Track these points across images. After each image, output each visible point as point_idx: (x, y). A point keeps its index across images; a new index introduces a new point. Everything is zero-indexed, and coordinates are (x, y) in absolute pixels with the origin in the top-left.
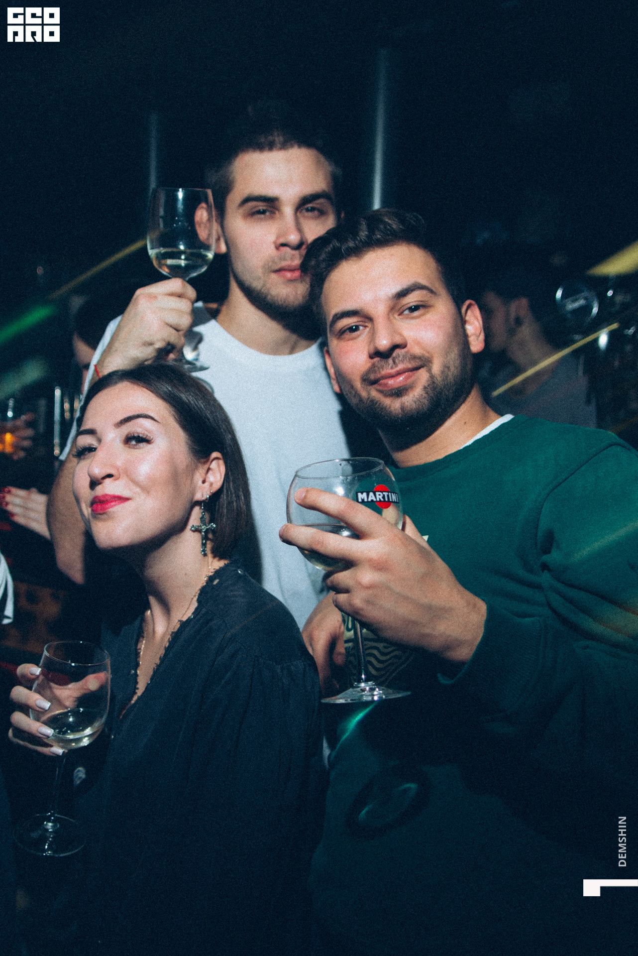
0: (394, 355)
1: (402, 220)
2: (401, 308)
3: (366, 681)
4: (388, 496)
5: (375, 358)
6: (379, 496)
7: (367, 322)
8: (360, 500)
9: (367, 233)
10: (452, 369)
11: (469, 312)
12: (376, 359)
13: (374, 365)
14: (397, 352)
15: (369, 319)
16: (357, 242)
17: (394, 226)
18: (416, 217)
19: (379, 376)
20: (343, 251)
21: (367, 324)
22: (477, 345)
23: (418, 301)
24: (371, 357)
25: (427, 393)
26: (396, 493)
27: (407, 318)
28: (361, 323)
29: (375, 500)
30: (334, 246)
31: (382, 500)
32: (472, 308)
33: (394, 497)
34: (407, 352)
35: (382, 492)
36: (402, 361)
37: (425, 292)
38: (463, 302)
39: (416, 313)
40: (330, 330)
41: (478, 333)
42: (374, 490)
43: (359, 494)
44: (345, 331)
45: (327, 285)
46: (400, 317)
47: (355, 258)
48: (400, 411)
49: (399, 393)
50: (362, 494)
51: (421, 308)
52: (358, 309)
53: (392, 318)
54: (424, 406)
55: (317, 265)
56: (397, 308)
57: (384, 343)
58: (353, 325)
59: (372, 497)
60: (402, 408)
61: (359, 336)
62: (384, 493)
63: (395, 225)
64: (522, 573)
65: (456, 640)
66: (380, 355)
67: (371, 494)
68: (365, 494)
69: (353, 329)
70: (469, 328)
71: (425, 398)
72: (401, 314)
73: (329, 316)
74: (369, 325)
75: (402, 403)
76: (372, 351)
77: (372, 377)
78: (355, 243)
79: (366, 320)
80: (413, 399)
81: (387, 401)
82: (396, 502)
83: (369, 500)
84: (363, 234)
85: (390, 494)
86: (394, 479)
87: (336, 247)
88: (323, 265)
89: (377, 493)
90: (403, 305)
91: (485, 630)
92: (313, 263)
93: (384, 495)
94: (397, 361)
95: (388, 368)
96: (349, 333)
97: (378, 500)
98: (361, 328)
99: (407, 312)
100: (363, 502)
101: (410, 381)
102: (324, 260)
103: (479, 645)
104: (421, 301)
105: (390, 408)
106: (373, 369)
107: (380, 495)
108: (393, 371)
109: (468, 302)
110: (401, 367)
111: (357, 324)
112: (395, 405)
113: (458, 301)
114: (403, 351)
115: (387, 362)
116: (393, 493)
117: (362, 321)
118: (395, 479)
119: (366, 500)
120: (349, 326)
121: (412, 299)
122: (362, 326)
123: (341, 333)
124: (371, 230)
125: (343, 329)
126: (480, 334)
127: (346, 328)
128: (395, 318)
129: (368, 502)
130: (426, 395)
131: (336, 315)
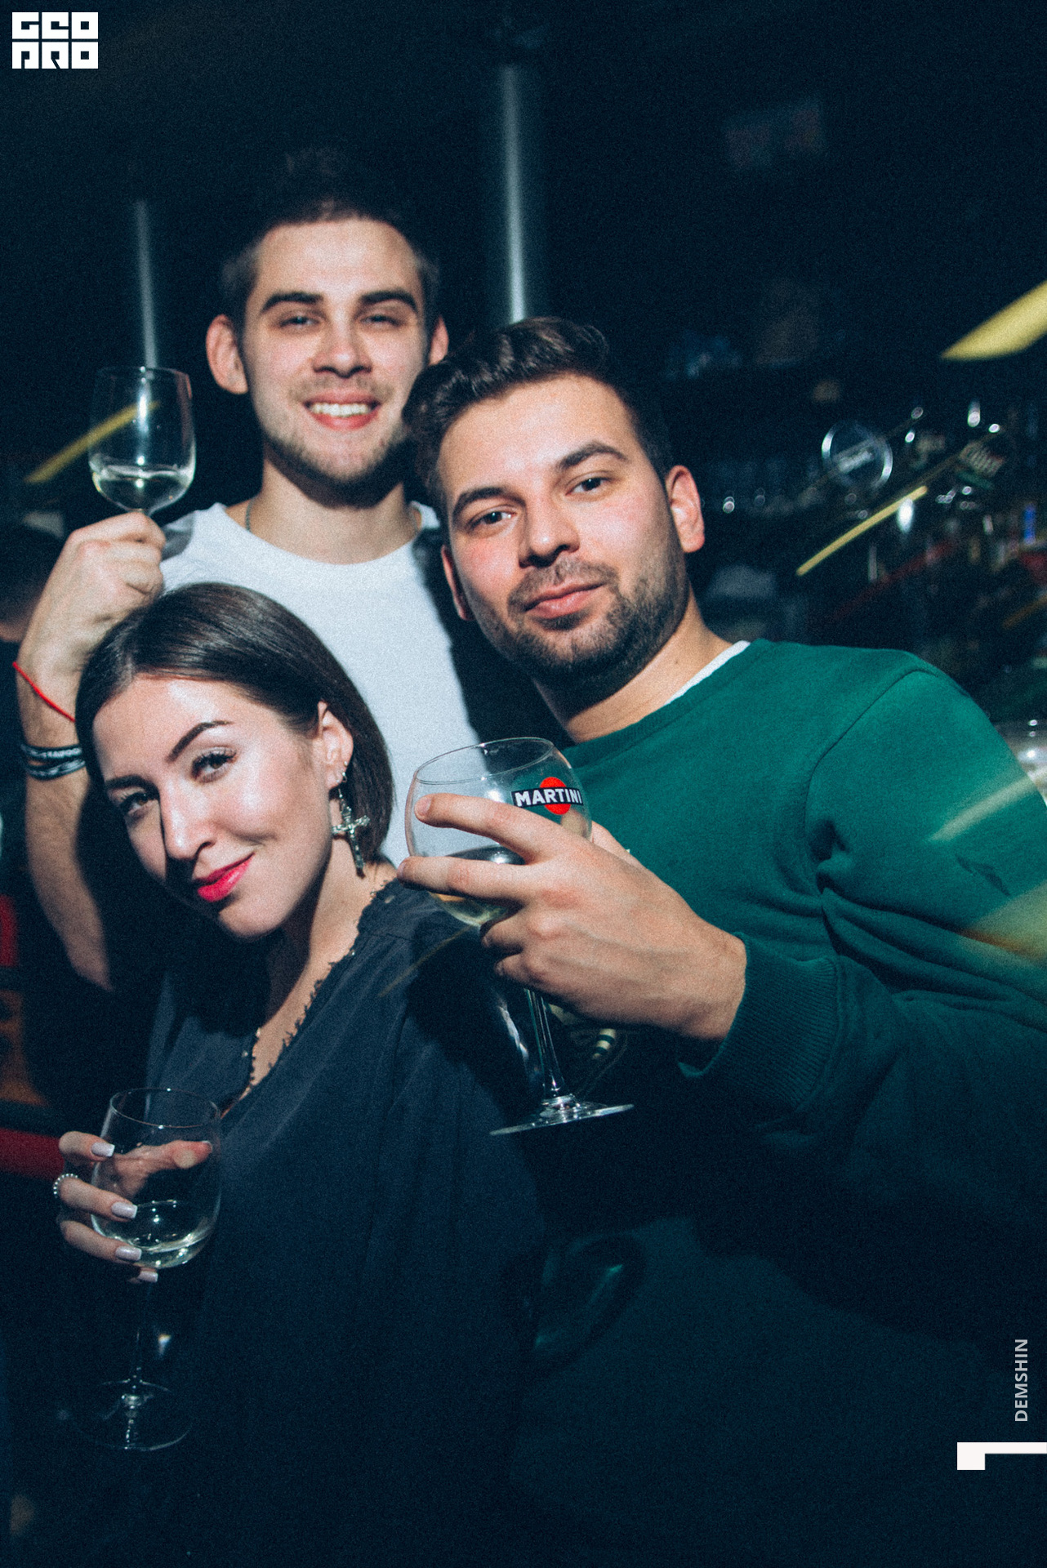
0: (559, 561)
1: (568, 338)
2: (570, 482)
3: (561, 1094)
4: (564, 794)
5: (529, 565)
6: (550, 795)
7: (513, 506)
8: (520, 804)
9: (512, 359)
10: (652, 582)
11: (678, 486)
12: (531, 569)
13: (528, 578)
14: (563, 557)
15: (517, 500)
16: (496, 374)
17: (557, 348)
18: (591, 331)
19: (535, 596)
20: (474, 389)
21: (514, 510)
22: (692, 539)
23: (597, 472)
24: (522, 565)
25: (612, 623)
26: (576, 790)
27: (581, 498)
28: (505, 508)
29: (543, 802)
30: (458, 381)
31: (555, 801)
32: (682, 479)
33: (574, 796)
34: (578, 559)
35: (554, 789)
36: (571, 574)
37: (608, 457)
38: (668, 469)
39: (595, 491)
40: (455, 521)
41: (693, 518)
42: (540, 786)
43: (518, 795)
44: (478, 522)
45: (446, 445)
46: (569, 497)
47: (493, 401)
48: (570, 651)
49: (567, 623)
50: (522, 794)
51: (602, 482)
52: (501, 485)
53: (554, 498)
54: (608, 643)
55: (431, 413)
56: (563, 482)
57: (543, 541)
58: (492, 510)
59: (538, 797)
60: (574, 648)
61: (501, 529)
62: (557, 790)
63: (558, 345)
64: (787, 895)
65: (703, 1004)
66: (535, 561)
67: (537, 793)
68: (526, 794)
69: (493, 518)
70: (679, 513)
71: (609, 631)
72: (570, 492)
73: (452, 497)
74: (518, 510)
75: (573, 640)
76: (524, 554)
77: (526, 597)
78: (493, 377)
79: (513, 503)
80: (591, 634)
81: (550, 638)
82: (579, 804)
83: (535, 802)
84: (507, 360)
85: (566, 790)
86: (570, 767)
87: (461, 381)
88: (441, 412)
89: (546, 792)
90: (572, 477)
91: (746, 982)
92: (423, 408)
93: (557, 794)
94: (562, 572)
95: (547, 585)
96: (485, 525)
97: (548, 801)
98: (504, 516)
99: (579, 490)
100: (524, 805)
101: (584, 603)
102: (442, 404)
103: (740, 1008)
104: (604, 471)
105: (554, 646)
106: (526, 584)
107: (550, 793)
108: (557, 589)
109: (677, 469)
110: (568, 582)
111: (499, 509)
112: (561, 643)
113: (661, 468)
114: (573, 556)
115: (547, 572)
116: (573, 789)
117: (506, 505)
118: (572, 766)
119: (529, 803)
120: (485, 513)
121: (589, 468)
122: (508, 512)
123: (473, 525)
124: (519, 354)
125: (477, 518)
126: (696, 521)
127: (480, 516)
128: (561, 500)
129: (532, 805)
130: (611, 626)
131: (463, 496)
